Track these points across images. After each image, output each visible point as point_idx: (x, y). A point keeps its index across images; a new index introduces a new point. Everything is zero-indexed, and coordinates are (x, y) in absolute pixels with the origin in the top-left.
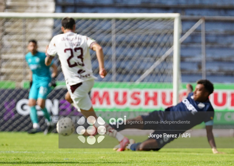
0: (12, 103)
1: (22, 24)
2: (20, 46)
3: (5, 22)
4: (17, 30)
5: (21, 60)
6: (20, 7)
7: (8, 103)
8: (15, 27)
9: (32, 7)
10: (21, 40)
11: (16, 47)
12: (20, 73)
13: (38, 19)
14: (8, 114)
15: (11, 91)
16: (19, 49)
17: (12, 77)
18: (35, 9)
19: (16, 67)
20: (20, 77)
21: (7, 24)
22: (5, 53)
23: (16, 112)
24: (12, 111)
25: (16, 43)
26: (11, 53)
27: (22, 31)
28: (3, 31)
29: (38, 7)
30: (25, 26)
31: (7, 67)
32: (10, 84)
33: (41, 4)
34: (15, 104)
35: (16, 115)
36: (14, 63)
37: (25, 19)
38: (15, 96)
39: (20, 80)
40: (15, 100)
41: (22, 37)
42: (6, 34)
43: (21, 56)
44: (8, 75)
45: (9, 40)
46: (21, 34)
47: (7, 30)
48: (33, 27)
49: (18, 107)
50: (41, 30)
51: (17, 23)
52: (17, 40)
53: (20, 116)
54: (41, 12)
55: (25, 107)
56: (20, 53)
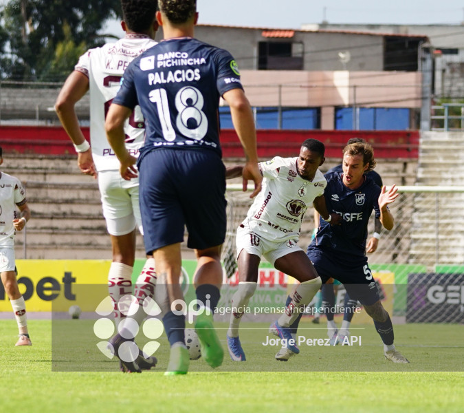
0: (422, 290)
1: (435, 199)
2: (431, 224)
3: (415, 197)
4: (428, 206)
5: (433, 240)
6: (433, 179)
7: (417, 290)
8: (427, 202)
9: (446, 179)
10: (433, 218)
11: (428, 225)
12: (432, 255)
13: (453, 193)
14: (418, 303)
15: (421, 276)
16: (431, 228)
17: (423, 259)
18: (450, 182)
19: (427, 248)
20: (432, 260)
21: (417, 199)
22: (415, 232)
23: (427, 300)
24: (422, 300)
25: (427, 221)
26: (422, 232)
27: (435, 207)
28: (412, 207)
29: (453, 179)
30: (438, 201)
31: (417, 248)
32: (420, 268)
33: (457, 176)
34: (427, 291)
35: (428, 304)
36: (425, 244)
37: (438, 193)
38: (425, 282)
39: (432, 264)
40: (425, 287)
41: (434, 214)
42: (416, 210)
43: (433, 236)
44: (418, 257)
45: (419, 218)
46: (434, 211)
47: (417, 206)
48: (447, 202)
49: (430, 295)
50: (457, 205)
51: (428, 198)
52: (428, 217)
53: (432, 304)
54: (457, 186)
55: (437, 295)
56: (431, 232)
